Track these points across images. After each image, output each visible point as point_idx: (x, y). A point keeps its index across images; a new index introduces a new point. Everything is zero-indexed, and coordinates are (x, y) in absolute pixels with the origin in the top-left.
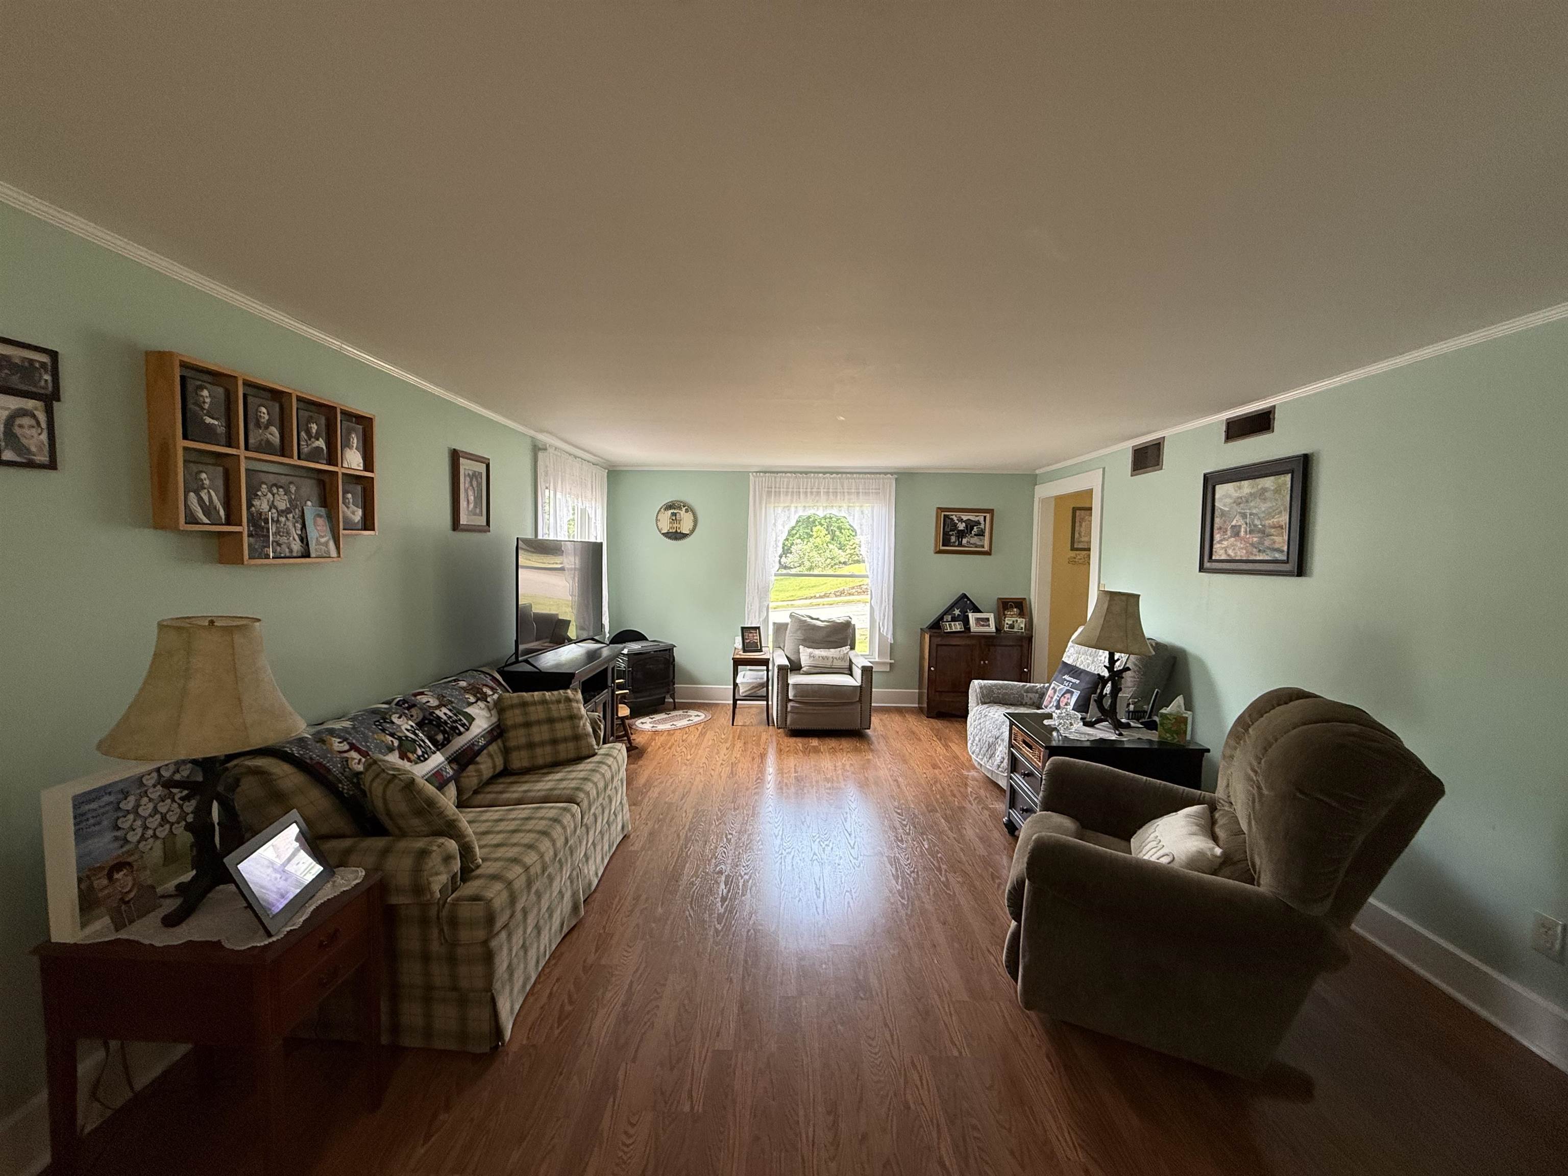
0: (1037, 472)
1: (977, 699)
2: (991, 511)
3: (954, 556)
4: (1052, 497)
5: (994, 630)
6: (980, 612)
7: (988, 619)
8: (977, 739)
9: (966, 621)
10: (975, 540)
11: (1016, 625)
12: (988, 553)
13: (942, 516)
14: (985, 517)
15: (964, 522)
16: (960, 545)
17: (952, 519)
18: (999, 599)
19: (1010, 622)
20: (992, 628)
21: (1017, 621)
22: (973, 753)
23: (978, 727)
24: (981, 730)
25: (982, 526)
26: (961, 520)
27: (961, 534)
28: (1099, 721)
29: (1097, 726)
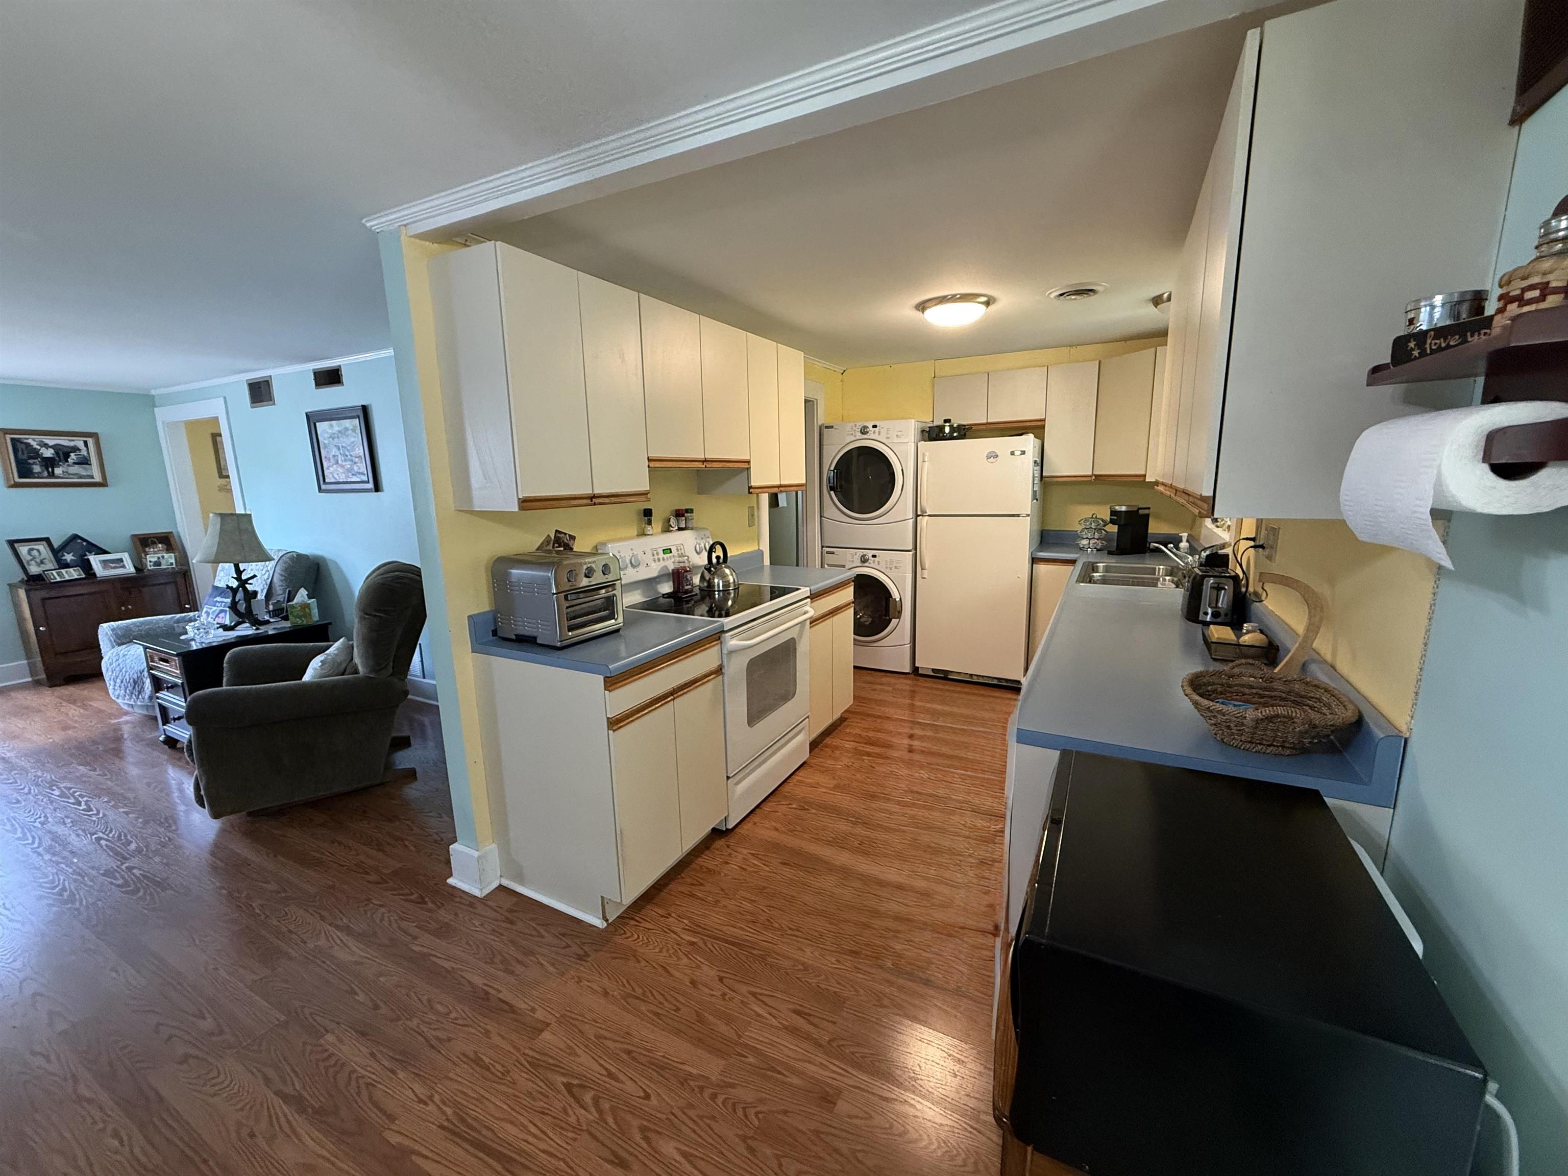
0: (153, 392)
1: (111, 641)
2: (94, 435)
3: (46, 489)
4: (181, 421)
5: (132, 570)
6: (106, 552)
7: (121, 560)
8: (118, 681)
9: (86, 566)
10: (76, 469)
11: (163, 562)
12: (103, 484)
13: (9, 441)
14: (86, 443)
15: (51, 447)
16: (52, 475)
17: (28, 445)
18: (134, 536)
19: (153, 560)
20: (130, 569)
21: (163, 557)
22: (118, 698)
23: (118, 669)
24: (121, 671)
25: (84, 452)
26: (46, 446)
27: (49, 464)
28: (238, 624)
29: (236, 629)
